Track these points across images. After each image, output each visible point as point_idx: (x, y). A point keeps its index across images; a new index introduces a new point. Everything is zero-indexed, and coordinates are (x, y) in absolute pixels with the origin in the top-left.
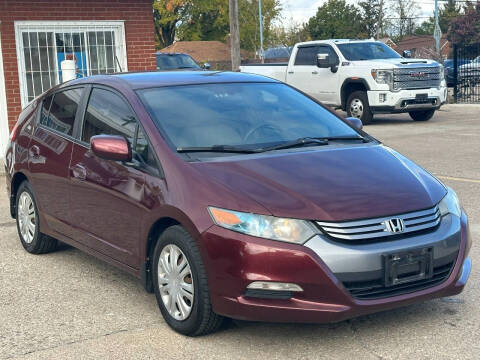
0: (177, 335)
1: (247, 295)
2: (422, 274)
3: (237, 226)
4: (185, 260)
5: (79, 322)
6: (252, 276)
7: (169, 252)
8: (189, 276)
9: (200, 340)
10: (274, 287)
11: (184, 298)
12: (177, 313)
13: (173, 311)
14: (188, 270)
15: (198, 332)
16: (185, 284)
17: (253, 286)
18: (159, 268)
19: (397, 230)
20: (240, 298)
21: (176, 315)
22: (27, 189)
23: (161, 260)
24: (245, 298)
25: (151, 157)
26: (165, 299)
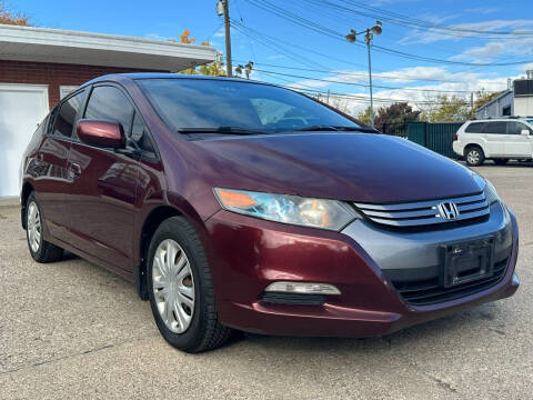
0: (174, 351)
1: (265, 300)
2: (482, 272)
3: (252, 210)
4: (184, 258)
5: (59, 335)
6: (272, 274)
7: (165, 249)
8: (189, 277)
9: (201, 358)
10: (301, 289)
11: (183, 305)
12: (174, 324)
13: (170, 322)
14: (188, 270)
15: (201, 348)
16: (184, 287)
17: (273, 288)
18: (154, 270)
19: (451, 216)
20: (255, 305)
21: (173, 326)
22: (34, 199)
23: (157, 259)
24: (263, 305)
25: (147, 144)
26: (161, 306)
